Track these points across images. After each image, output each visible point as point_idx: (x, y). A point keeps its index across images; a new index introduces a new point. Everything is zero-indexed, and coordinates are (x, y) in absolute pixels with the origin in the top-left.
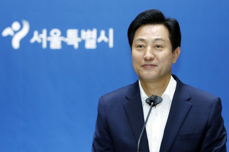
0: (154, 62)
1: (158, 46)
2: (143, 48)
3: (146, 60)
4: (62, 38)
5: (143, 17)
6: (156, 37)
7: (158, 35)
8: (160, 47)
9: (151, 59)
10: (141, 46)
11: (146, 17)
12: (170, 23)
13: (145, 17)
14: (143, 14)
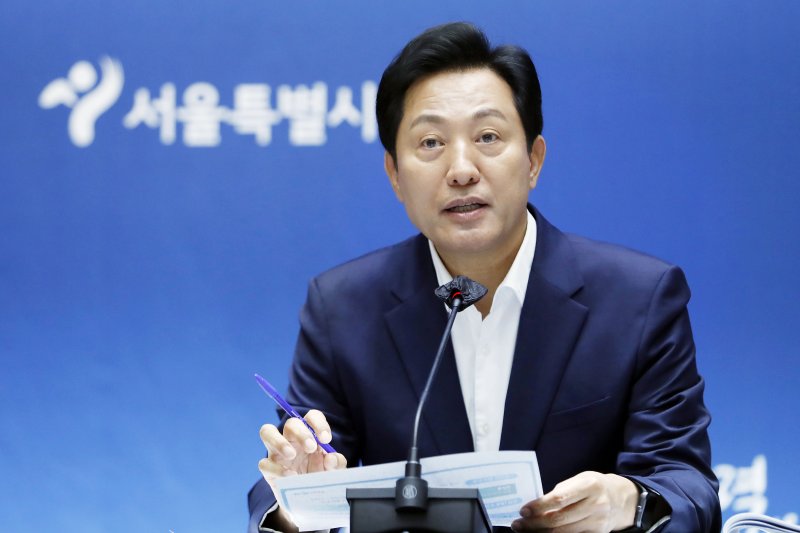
0: (480, 191)
1: (487, 137)
2: (438, 147)
3: (455, 184)
4: (223, 114)
5: (428, 52)
6: (478, 109)
7: (483, 102)
8: (494, 137)
9: (472, 182)
10: (431, 143)
11: (436, 49)
12: (510, 61)
13: (432, 48)
14: (425, 41)
